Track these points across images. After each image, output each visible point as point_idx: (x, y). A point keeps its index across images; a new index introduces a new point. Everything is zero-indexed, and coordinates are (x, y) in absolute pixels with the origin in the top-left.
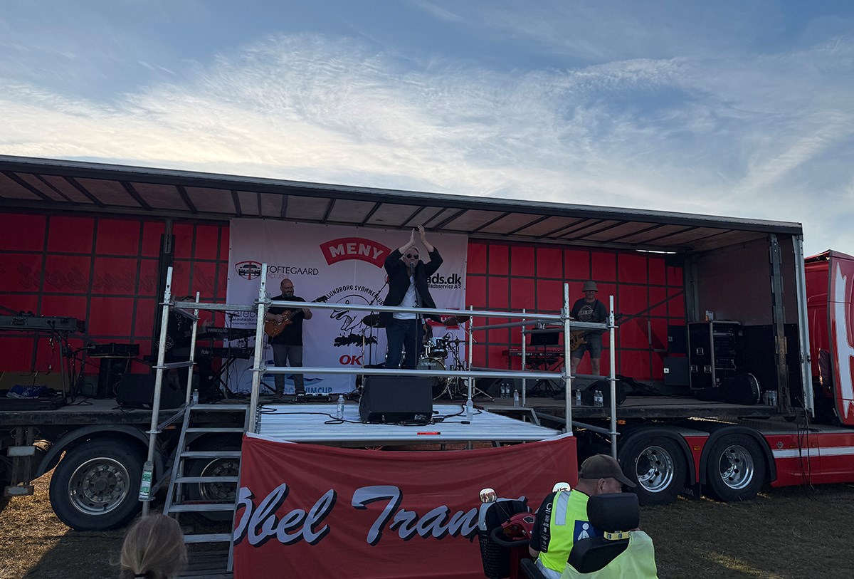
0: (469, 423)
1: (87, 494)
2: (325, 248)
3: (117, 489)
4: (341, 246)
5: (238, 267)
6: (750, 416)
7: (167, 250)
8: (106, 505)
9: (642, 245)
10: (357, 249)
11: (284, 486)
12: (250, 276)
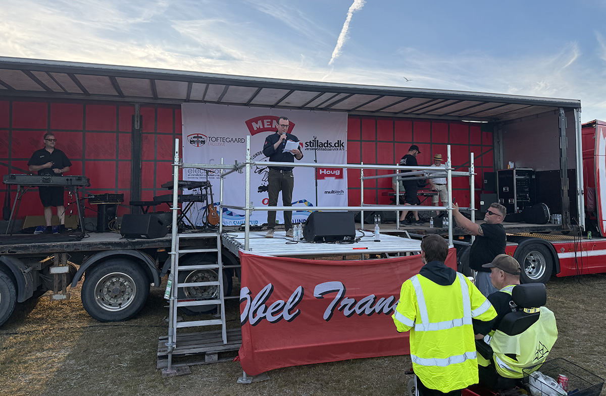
0: (379, 241)
1: (107, 297)
2: (249, 124)
3: (127, 293)
4: (260, 122)
5: (189, 138)
6: (544, 231)
7: (137, 126)
8: (120, 304)
9: (467, 117)
10: (271, 124)
11: (270, 285)
12: (198, 144)
